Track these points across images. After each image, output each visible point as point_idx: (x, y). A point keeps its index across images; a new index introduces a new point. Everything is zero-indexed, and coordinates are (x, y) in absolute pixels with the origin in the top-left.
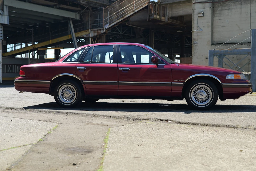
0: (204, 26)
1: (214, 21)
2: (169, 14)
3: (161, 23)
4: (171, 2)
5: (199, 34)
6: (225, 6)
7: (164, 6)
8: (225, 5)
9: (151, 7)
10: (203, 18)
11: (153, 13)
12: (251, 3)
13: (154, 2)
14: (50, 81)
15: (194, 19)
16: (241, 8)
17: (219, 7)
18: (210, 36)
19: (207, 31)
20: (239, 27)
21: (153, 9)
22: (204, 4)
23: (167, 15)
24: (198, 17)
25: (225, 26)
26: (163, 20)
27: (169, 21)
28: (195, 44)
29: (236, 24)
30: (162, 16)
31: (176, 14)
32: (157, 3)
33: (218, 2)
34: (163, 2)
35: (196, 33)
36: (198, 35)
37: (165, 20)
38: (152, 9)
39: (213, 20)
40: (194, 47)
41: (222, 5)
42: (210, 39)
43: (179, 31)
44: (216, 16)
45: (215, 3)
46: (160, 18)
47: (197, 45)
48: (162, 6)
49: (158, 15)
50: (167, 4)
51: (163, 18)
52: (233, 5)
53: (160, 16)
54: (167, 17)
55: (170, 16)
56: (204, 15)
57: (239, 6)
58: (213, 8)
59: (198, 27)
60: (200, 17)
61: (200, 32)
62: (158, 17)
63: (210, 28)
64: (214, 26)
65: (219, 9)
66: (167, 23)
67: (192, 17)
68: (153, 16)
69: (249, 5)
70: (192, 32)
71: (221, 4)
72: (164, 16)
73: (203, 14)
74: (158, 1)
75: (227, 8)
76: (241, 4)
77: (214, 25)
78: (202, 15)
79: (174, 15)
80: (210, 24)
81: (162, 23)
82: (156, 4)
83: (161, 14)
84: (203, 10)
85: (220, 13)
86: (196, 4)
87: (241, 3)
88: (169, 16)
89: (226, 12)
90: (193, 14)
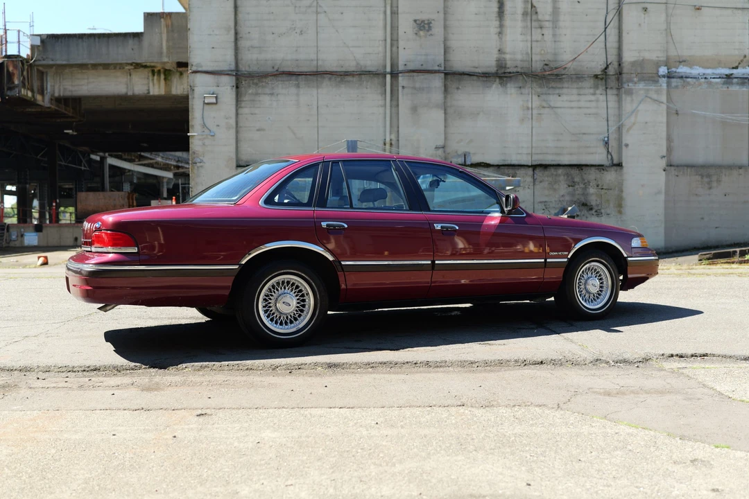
0: (218, 126)
1: (240, 116)
2: (54, 91)
3: (30, 110)
4: (64, 63)
5: (207, 142)
6: (263, 87)
7: (41, 68)
8: (264, 84)
9: (11, 69)
10: (214, 106)
11: (16, 82)
12: (318, 87)
13: (18, 56)
14: (236, 267)
15: (195, 107)
16: (298, 95)
17: (250, 86)
18: (233, 148)
19: (226, 137)
20: (294, 134)
21: (17, 73)
22: (216, 76)
23: (49, 91)
24: (205, 103)
25: (263, 130)
26: (41, 103)
27: (53, 107)
28: (198, 164)
29: (289, 127)
30: (39, 93)
31: (72, 91)
32: (27, 60)
33: (247, 77)
34: (41, 59)
35: (200, 139)
36: (204, 144)
37: (43, 101)
38: (13, 74)
39: (237, 114)
40: (195, 171)
41: (257, 84)
42: (233, 155)
43: (70, 131)
44: (243, 104)
45: (242, 78)
46: (33, 96)
47: (201, 166)
48: (38, 70)
49: (28, 89)
50: (51, 66)
51: (39, 97)
52: (280, 86)
53: (32, 91)
54: (47, 98)
55: (56, 94)
56: (218, 100)
57: (293, 90)
58: (237, 87)
59: (204, 125)
60: (208, 104)
61: (210, 137)
62: (30, 94)
63: (233, 132)
64: (241, 127)
65: (250, 91)
66: (49, 110)
67: (190, 103)
68: (17, 90)
69: (314, 91)
70: (189, 137)
71: (255, 81)
72: (42, 92)
73: (216, 97)
74: (28, 55)
75: (267, 91)
76: (298, 86)
77: (241, 124)
78: (214, 101)
79: (68, 94)
80: (233, 122)
81: (33, 110)
82: (25, 64)
83: (35, 89)
84: (214, 89)
85: (254, 101)
86: (199, 76)
87: (298, 84)
88: (53, 95)
89: (266, 99)
90: (190, 97)
